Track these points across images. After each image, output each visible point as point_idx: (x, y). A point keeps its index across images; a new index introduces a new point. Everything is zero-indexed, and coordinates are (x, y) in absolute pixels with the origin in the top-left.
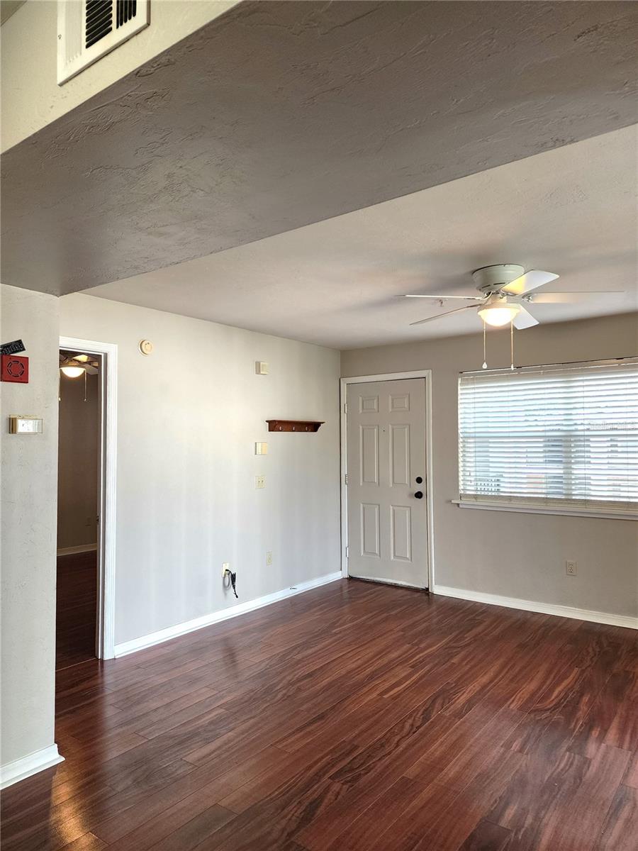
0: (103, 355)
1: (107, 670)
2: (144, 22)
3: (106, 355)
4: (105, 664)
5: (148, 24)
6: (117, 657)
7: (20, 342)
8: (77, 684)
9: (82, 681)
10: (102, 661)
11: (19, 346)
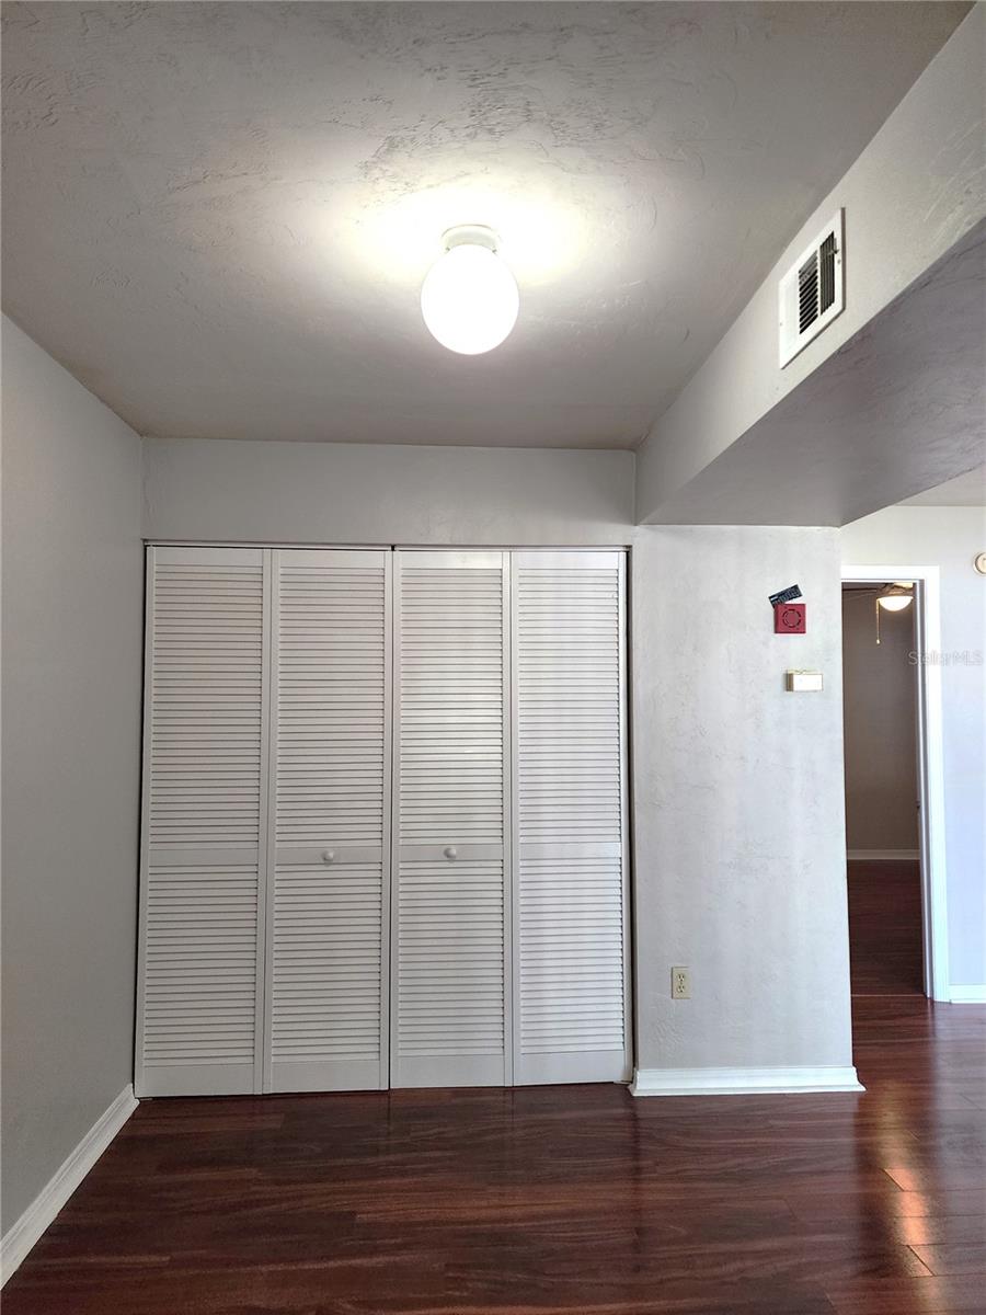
0: (918, 582)
1: (939, 1014)
2: (840, 308)
3: (922, 582)
4: (937, 1007)
5: (844, 309)
6: (953, 1002)
7: (796, 587)
8: (894, 1017)
9: (901, 1016)
10: (933, 1002)
11: (794, 591)
